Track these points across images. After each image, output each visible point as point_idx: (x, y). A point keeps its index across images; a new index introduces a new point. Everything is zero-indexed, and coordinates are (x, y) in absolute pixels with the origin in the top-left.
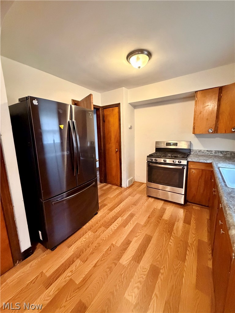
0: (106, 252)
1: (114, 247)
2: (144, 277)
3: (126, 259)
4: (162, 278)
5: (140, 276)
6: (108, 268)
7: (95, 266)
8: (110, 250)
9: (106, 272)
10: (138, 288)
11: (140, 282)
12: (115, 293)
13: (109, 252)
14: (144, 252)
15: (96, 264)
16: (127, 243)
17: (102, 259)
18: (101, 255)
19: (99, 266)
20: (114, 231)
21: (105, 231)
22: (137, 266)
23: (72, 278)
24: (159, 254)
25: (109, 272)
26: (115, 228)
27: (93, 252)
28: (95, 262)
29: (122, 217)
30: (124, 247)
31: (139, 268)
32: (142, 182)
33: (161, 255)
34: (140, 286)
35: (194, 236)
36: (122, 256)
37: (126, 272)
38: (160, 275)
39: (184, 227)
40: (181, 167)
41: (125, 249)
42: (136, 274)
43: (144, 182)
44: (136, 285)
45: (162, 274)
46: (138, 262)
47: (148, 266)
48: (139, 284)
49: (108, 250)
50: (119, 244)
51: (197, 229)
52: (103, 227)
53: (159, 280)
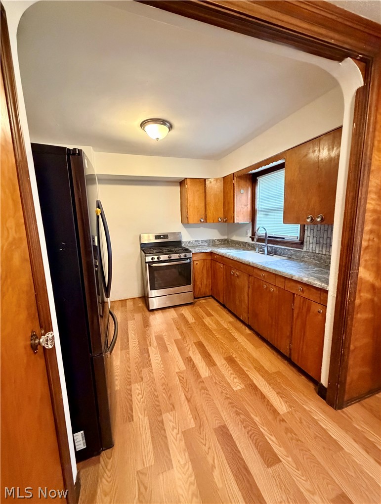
0: (181, 383)
1: (182, 373)
2: (230, 368)
3: (204, 370)
4: (238, 359)
5: (227, 371)
6: (200, 390)
7: (188, 400)
8: (183, 378)
9: (203, 393)
10: (236, 378)
11: (231, 374)
12: (228, 396)
13: (184, 380)
14: (210, 355)
15: (187, 399)
16: (189, 361)
17: (187, 390)
18: (181, 389)
19: (191, 397)
20: (161, 362)
21: (152, 370)
22: (218, 368)
23: (183, 430)
24: (220, 348)
25: (206, 391)
26: (160, 359)
27: (169, 395)
28: (183, 398)
29: (150, 345)
30: (191, 365)
31: (220, 368)
32: (123, 299)
33: (222, 348)
34: (234, 376)
35: (223, 321)
36: (198, 372)
37: (217, 378)
38: (236, 359)
39: (212, 319)
40: (188, 261)
41: (194, 366)
42: (224, 373)
44: (232, 378)
45: (236, 357)
46: (214, 364)
47: (224, 362)
48: (232, 376)
49: (180, 380)
50: (183, 367)
51: (220, 316)
52: (143, 368)
53: (239, 362)
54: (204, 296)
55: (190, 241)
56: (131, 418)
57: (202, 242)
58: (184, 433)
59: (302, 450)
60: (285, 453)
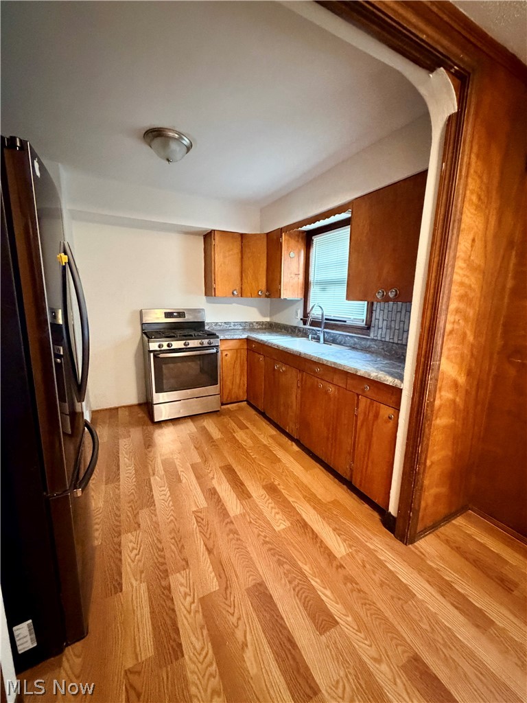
0: (199, 526)
1: (201, 512)
2: (270, 501)
3: (233, 505)
4: (282, 487)
5: (267, 505)
6: (228, 535)
7: (210, 551)
8: (203, 520)
9: (232, 539)
10: (278, 513)
11: (272, 508)
12: (267, 539)
13: (204, 522)
14: (242, 484)
15: (207, 549)
16: (212, 494)
17: (208, 536)
18: (198, 536)
19: (214, 545)
20: (170, 498)
21: (155, 510)
22: (254, 500)
23: (200, 597)
24: (257, 473)
25: (235, 535)
26: (168, 494)
27: (180, 546)
28: (202, 548)
29: (154, 474)
30: (215, 500)
31: (257, 501)
32: (112, 406)
33: (259, 473)
34: (277, 510)
35: (263, 435)
36: (225, 509)
37: (252, 515)
38: (279, 487)
39: (246, 433)
41: (219, 500)
42: (261, 507)
43: (117, 406)
44: (273, 514)
45: (279, 484)
46: (249, 496)
47: (263, 492)
48: (274, 511)
49: (197, 522)
50: (202, 502)
51: (259, 429)
52: (142, 509)
53: (283, 491)
54: (235, 401)
55: (217, 323)
56: (118, 587)
57: (234, 325)
58: (202, 600)
59: (365, 604)
60: (344, 612)
